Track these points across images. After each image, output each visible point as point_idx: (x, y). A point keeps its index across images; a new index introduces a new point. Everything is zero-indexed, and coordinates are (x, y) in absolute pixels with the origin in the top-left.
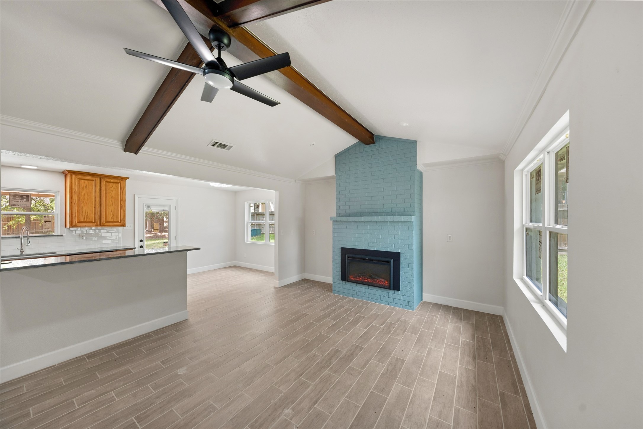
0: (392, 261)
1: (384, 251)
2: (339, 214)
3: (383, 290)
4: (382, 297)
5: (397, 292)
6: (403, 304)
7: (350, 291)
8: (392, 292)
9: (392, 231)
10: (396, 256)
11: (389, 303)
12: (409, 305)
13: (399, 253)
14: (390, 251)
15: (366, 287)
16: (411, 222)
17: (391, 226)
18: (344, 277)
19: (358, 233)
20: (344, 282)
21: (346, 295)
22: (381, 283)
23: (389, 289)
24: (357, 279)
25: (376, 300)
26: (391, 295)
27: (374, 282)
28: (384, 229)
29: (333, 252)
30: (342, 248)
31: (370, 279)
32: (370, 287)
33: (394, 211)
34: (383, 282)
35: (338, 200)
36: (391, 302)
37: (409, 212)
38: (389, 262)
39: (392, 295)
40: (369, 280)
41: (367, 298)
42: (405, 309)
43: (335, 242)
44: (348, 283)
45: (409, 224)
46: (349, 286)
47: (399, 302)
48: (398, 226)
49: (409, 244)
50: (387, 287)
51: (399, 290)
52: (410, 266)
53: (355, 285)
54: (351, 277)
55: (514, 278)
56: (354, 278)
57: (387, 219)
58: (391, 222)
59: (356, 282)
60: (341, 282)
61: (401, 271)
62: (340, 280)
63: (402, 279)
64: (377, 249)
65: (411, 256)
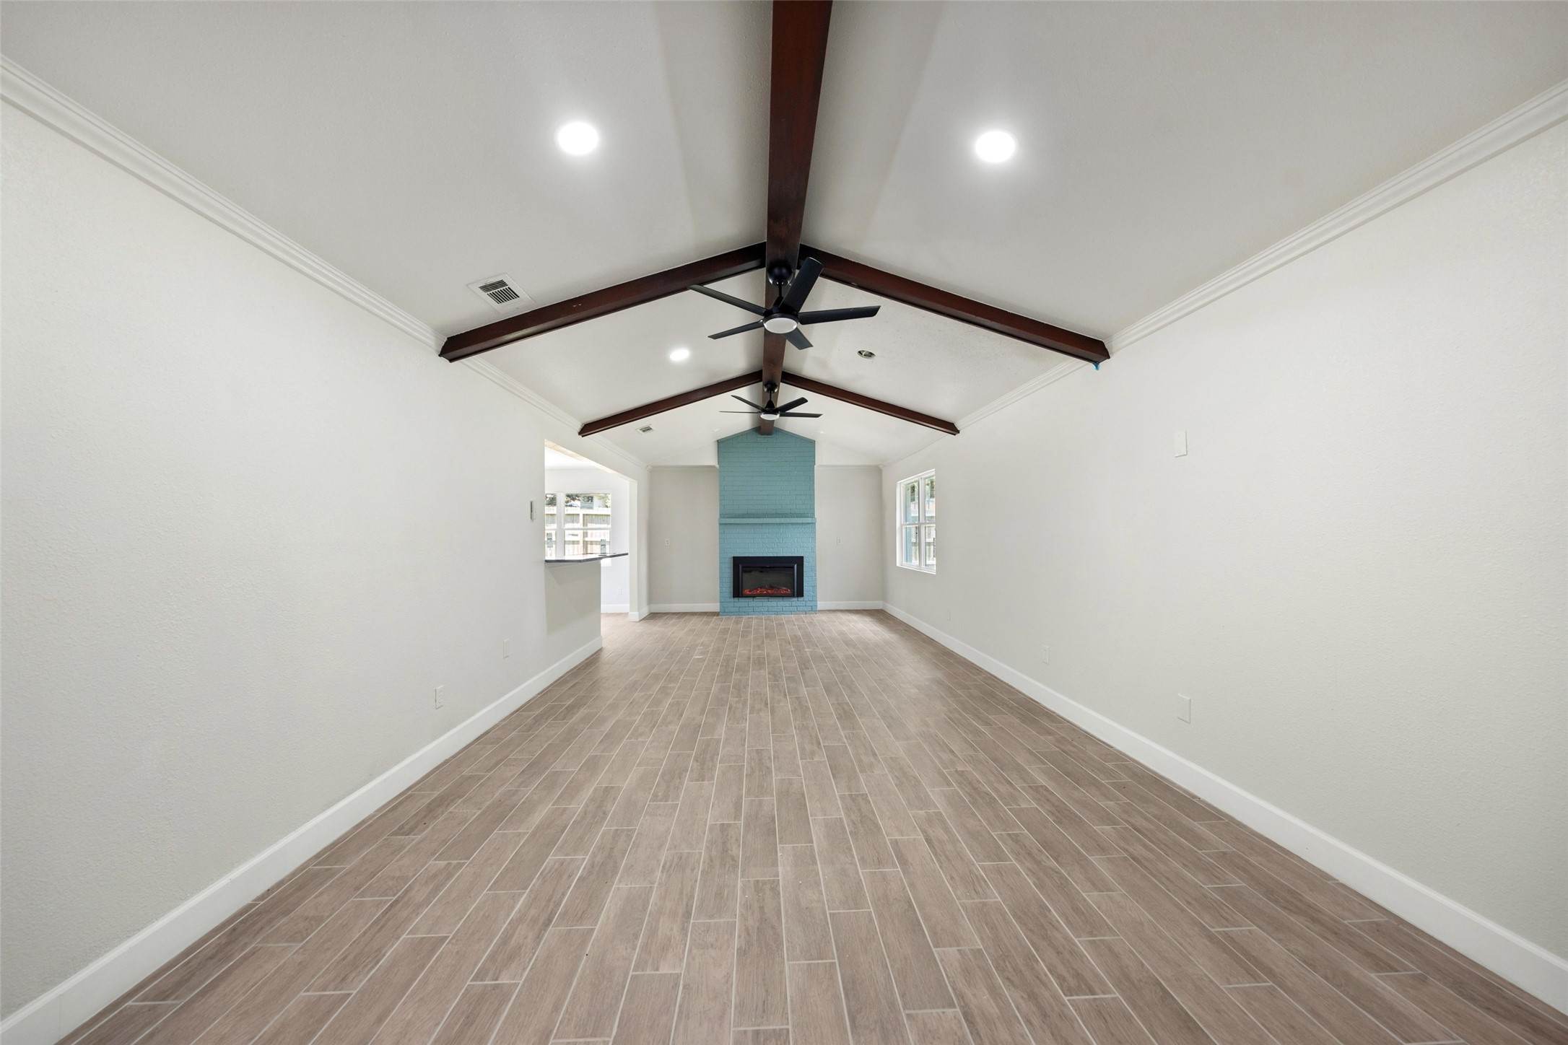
0: (796, 566)
1: (786, 556)
2: (722, 516)
3: (785, 599)
4: (784, 608)
5: (800, 599)
6: (806, 610)
7: (744, 608)
8: (795, 599)
9: (794, 534)
10: (800, 560)
11: (791, 612)
12: (813, 610)
13: (802, 557)
14: (792, 556)
15: (766, 599)
16: (814, 524)
17: (793, 529)
18: (738, 592)
19: (753, 539)
20: (736, 599)
21: (739, 615)
22: (783, 592)
23: (793, 596)
24: (753, 592)
25: (777, 613)
26: (794, 604)
27: (775, 592)
28: (785, 532)
29: (720, 563)
30: (734, 558)
32: (771, 599)
33: (794, 513)
34: (785, 591)
35: (722, 498)
36: (793, 611)
37: (809, 513)
38: (793, 567)
40: (769, 591)
41: (767, 613)
42: (809, 614)
43: (722, 551)
44: (741, 600)
45: (812, 526)
46: (742, 602)
47: (802, 609)
48: (801, 529)
49: (812, 546)
50: (789, 596)
51: (803, 596)
52: (814, 569)
53: (751, 599)
54: (747, 592)
55: (898, 565)
56: (750, 591)
57: (788, 520)
58: (793, 524)
59: (754, 596)
60: (732, 600)
61: (804, 575)
62: (730, 598)
63: (805, 584)
64: (779, 555)
65: (815, 559)
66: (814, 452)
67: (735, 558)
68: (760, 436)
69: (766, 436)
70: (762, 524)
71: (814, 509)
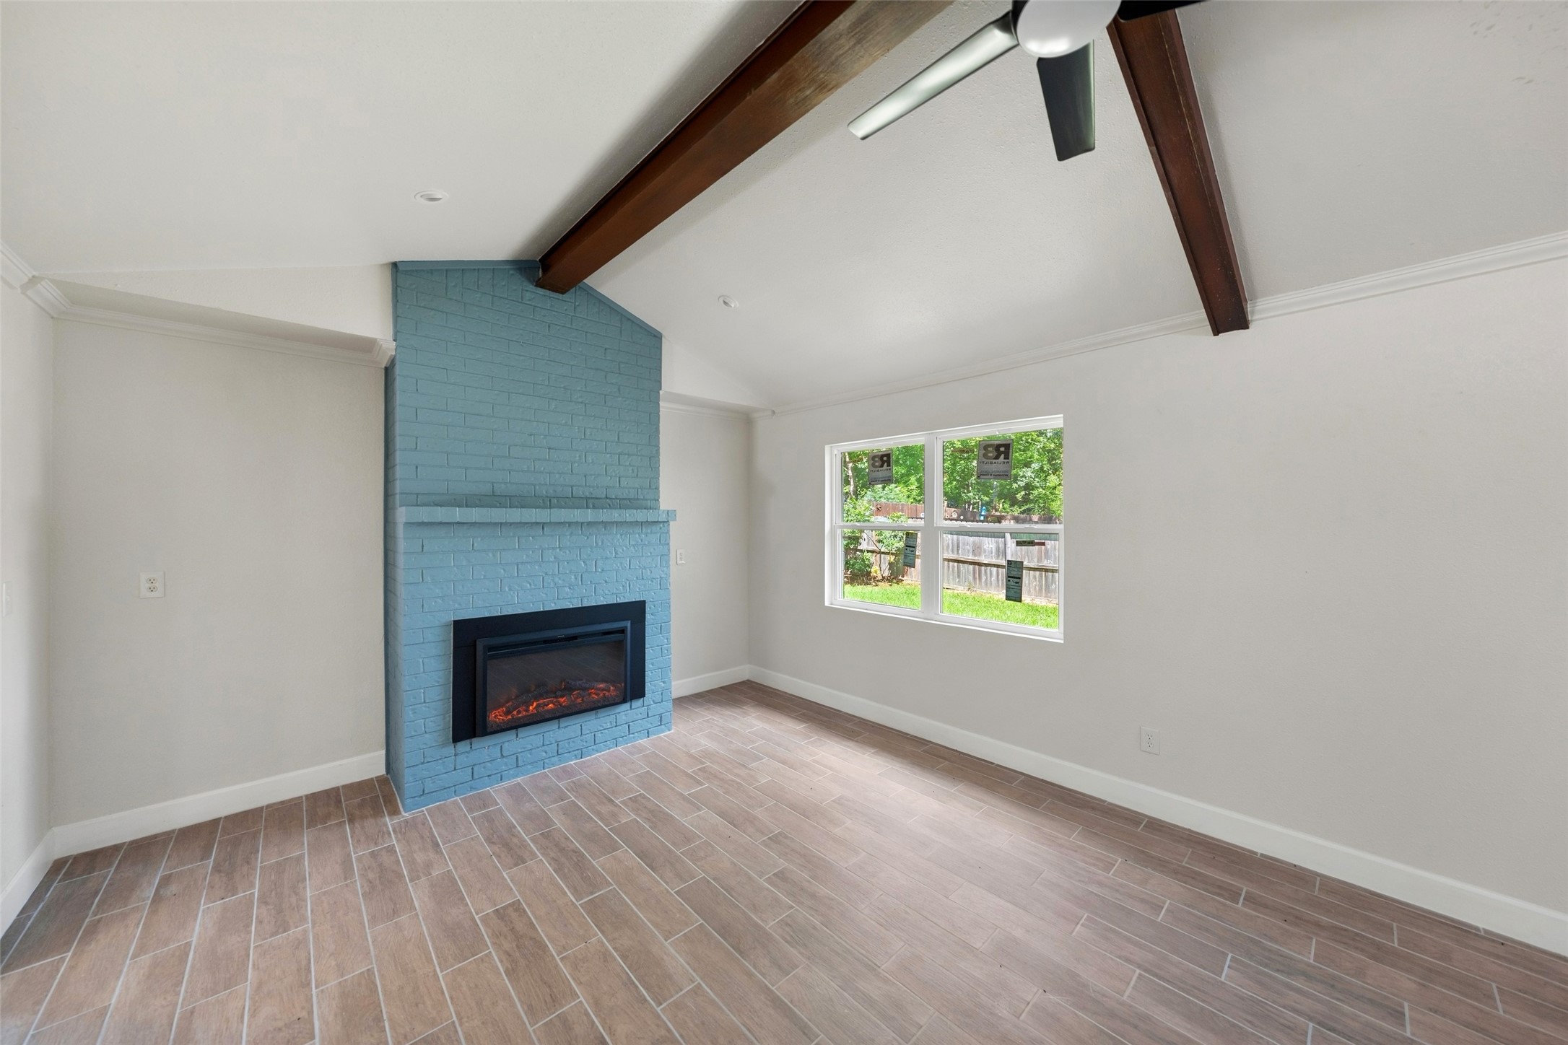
0: (628, 624)
1: (605, 603)
3: (602, 713)
4: (598, 734)
5: (637, 703)
6: (650, 726)
7: (489, 764)
8: (626, 706)
9: (625, 548)
10: (636, 611)
11: (616, 741)
12: (663, 722)
13: (643, 603)
14: (619, 601)
15: (553, 726)
16: (666, 525)
17: (621, 535)
19: (522, 563)
20: (463, 746)
21: (472, 788)
22: (598, 695)
23: (620, 700)
24: (519, 712)
25: (582, 751)
26: (622, 718)
27: (579, 700)
28: (602, 543)
30: (456, 623)
31: (562, 697)
32: (564, 722)
33: (613, 497)
34: (603, 690)
36: (623, 734)
37: (647, 500)
38: (622, 630)
39: (624, 718)
40: (561, 700)
41: (556, 759)
42: (655, 735)
44: (479, 743)
45: (660, 528)
46: (483, 749)
47: (641, 727)
48: (637, 535)
49: (663, 576)
50: (617, 700)
51: (643, 695)
52: (663, 629)
53: (511, 735)
54: (496, 716)
55: (827, 604)
56: (508, 712)
57: (604, 515)
58: (618, 524)
59: (515, 726)
60: (450, 749)
61: (647, 646)
62: (444, 745)
63: (648, 666)
64: (586, 604)
65: (666, 604)
66: (660, 360)
67: (461, 628)
68: (531, 287)
69: (548, 293)
70: (543, 525)
71: (657, 488)
